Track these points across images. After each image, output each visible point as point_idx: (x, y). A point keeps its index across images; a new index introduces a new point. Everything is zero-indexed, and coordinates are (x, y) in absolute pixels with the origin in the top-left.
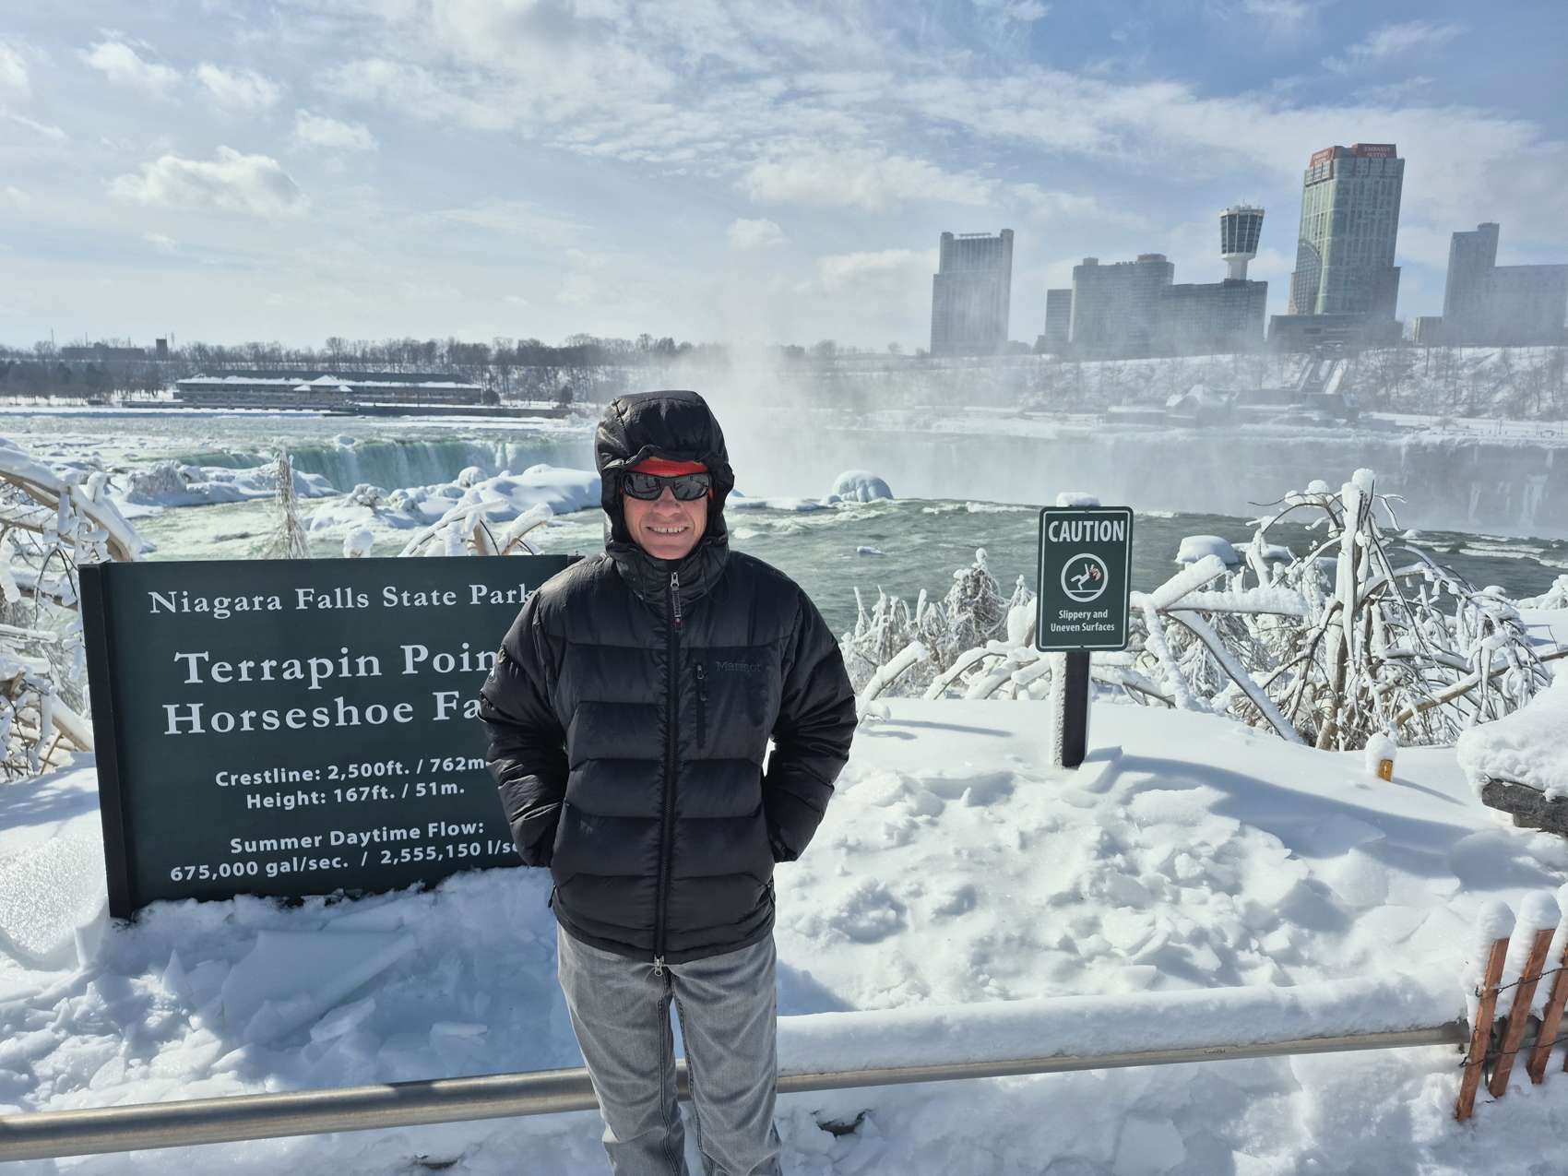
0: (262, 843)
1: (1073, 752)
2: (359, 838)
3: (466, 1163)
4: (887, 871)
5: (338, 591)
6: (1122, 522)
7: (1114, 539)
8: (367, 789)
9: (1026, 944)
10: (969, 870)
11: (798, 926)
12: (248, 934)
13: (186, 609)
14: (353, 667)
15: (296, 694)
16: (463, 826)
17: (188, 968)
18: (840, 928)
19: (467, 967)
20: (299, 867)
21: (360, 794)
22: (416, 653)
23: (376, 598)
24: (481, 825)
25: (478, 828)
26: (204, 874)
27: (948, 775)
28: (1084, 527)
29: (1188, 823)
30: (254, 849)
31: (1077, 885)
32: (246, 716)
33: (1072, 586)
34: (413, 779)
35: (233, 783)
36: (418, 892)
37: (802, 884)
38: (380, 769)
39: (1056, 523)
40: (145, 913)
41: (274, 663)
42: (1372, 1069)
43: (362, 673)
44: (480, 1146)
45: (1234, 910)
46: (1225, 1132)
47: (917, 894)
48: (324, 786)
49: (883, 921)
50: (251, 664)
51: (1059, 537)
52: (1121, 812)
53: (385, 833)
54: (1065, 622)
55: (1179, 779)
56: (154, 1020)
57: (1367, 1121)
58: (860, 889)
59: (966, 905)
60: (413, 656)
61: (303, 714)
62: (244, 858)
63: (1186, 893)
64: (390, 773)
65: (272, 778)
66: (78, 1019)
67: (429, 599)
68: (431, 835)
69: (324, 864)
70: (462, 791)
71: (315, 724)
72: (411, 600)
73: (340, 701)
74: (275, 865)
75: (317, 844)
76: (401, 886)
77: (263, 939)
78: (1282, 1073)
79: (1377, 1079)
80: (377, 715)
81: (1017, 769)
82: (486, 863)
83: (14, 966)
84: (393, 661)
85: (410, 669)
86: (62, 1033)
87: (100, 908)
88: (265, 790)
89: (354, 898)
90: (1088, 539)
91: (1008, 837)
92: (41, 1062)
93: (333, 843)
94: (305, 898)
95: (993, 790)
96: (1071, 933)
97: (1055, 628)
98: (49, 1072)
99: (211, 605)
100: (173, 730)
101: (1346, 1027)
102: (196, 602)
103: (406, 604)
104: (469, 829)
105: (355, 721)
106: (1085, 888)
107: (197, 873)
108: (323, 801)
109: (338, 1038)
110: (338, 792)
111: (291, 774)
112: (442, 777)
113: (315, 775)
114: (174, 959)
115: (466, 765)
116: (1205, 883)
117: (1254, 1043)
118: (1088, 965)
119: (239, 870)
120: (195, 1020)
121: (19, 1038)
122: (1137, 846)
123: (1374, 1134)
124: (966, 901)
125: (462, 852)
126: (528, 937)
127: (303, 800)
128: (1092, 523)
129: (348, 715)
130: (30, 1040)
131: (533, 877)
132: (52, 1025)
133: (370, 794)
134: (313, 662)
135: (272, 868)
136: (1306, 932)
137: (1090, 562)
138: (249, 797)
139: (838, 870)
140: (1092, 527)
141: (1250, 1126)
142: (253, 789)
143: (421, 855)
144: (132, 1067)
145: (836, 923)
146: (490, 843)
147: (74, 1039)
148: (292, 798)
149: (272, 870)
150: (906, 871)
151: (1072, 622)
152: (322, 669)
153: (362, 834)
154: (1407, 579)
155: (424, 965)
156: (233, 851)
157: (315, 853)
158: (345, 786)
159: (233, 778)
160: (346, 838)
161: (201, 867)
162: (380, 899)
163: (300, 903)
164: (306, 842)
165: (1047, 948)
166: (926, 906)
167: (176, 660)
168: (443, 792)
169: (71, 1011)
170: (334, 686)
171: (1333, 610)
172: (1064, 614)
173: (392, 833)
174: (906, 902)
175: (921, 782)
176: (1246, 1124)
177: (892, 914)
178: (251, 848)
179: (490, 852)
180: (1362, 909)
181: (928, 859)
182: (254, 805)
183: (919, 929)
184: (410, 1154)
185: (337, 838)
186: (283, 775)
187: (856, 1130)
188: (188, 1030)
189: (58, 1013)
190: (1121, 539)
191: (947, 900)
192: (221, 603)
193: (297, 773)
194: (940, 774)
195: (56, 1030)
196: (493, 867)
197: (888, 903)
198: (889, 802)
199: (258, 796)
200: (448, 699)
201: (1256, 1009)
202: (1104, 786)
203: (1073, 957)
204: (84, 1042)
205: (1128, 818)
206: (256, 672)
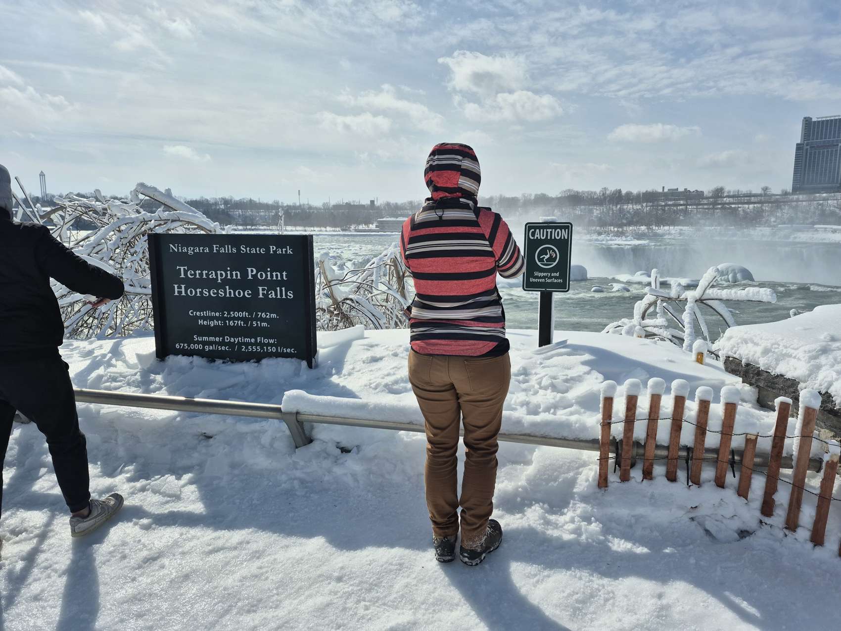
0: (203, 338)
5: (227, 246)
6: (567, 230)
7: (563, 238)
8: (237, 322)
12: (194, 368)
13: (180, 251)
14: (232, 275)
15: (211, 284)
16: (270, 340)
17: (170, 374)
20: (215, 348)
21: (234, 323)
22: (252, 271)
23: (239, 250)
24: (276, 340)
26: (186, 347)
28: (547, 232)
29: (567, 368)
30: (201, 340)
32: (198, 290)
33: (541, 260)
34: (252, 320)
35: (195, 315)
36: (253, 362)
38: (241, 314)
39: (533, 230)
40: (167, 358)
41: (206, 272)
42: (568, 461)
43: (234, 277)
44: (222, 432)
48: (223, 319)
51: (534, 237)
53: (243, 339)
54: (537, 277)
61: (216, 291)
62: (198, 342)
63: (541, 391)
64: (244, 316)
65: (206, 314)
66: (131, 382)
67: (256, 251)
68: (258, 342)
70: (268, 326)
71: (220, 295)
73: (227, 287)
74: (207, 347)
75: (221, 341)
76: (248, 360)
80: (240, 293)
82: (277, 355)
84: (245, 274)
85: (250, 277)
88: (204, 318)
89: (232, 362)
90: (549, 238)
93: (226, 340)
94: (216, 360)
97: (532, 280)
99: (188, 250)
100: (176, 294)
102: (183, 248)
103: (248, 252)
105: (232, 296)
108: (223, 325)
110: (227, 321)
112: (262, 320)
113: (220, 314)
114: (168, 372)
115: (270, 316)
116: (551, 388)
119: (196, 347)
123: (555, 485)
125: (269, 350)
127: (216, 323)
128: (551, 230)
129: (230, 293)
131: (293, 362)
134: (219, 272)
137: (550, 249)
138: (199, 320)
142: (201, 318)
143: (255, 349)
145: (386, 386)
146: (279, 347)
148: (213, 322)
151: (540, 278)
152: (222, 275)
153: (235, 339)
156: (195, 340)
157: (220, 344)
158: (230, 319)
160: (230, 339)
161: (185, 344)
164: (217, 339)
167: (177, 269)
168: (262, 326)
170: (225, 282)
172: (536, 274)
179: (279, 351)
182: (201, 323)
186: (210, 313)
189: (126, 379)
190: (566, 238)
192: (191, 249)
193: (214, 313)
195: (124, 383)
196: (280, 357)
199: (202, 320)
200: (263, 290)
206: (201, 275)
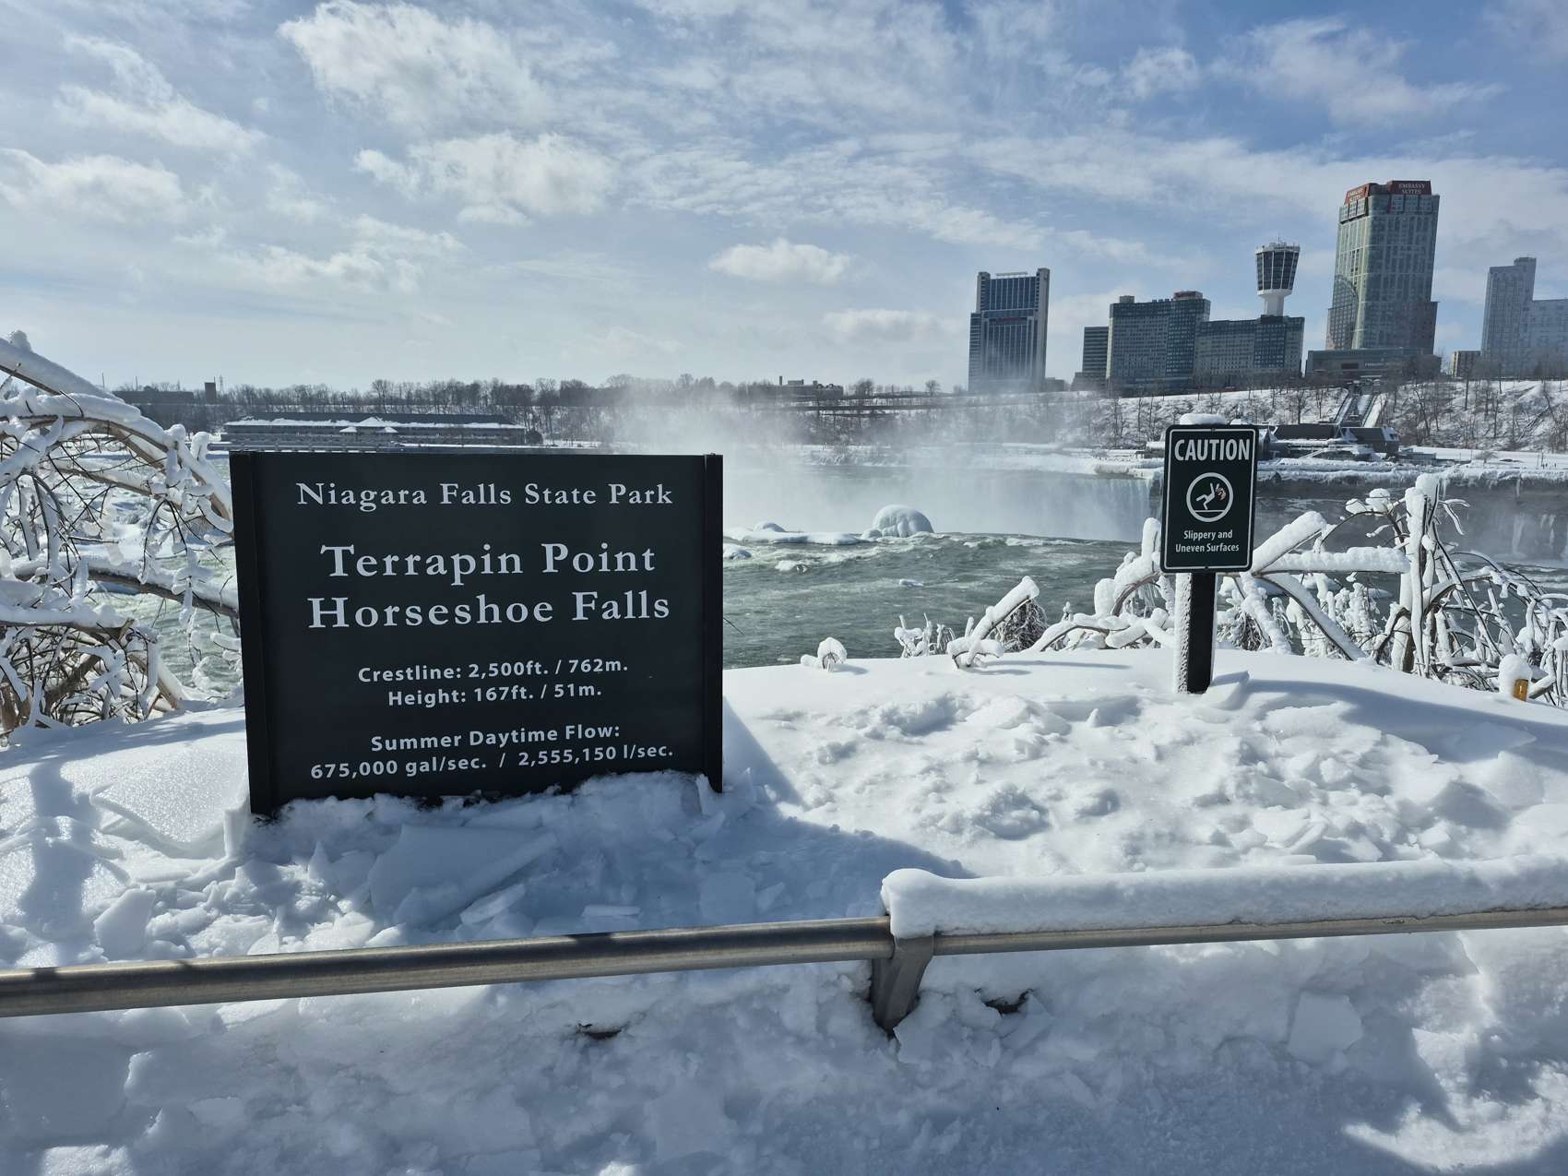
0: (402, 741)
1: (1198, 677)
2: (498, 739)
3: (630, 1031)
4: (1024, 778)
5: (482, 486)
6: (1248, 441)
7: (1240, 458)
8: (507, 689)
9: (1176, 839)
10: (1108, 778)
11: (939, 824)
12: (390, 830)
13: (333, 501)
14: (495, 564)
15: (438, 590)
16: (599, 729)
17: (333, 857)
18: (984, 826)
19: (609, 865)
20: (438, 766)
21: (500, 693)
22: (557, 552)
23: (519, 495)
24: (617, 728)
25: (614, 731)
26: (344, 772)
27: (1072, 698)
28: (1210, 446)
29: (1327, 735)
30: (394, 747)
31: (1222, 787)
32: (389, 611)
33: (1197, 506)
34: (552, 680)
35: (376, 679)
36: (555, 794)
37: (937, 789)
38: (519, 668)
39: (1182, 441)
40: (285, 810)
41: (418, 558)
42: (1550, 951)
43: (504, 570)
44: (644, 1014)
45: (1387, 809)
46: (1402, 1010)
47: (1057, 798)
48: (465, 684)
49: (1026, 820)
50: (396, 558)
51: (1185, 457)
52: (1257, 726)
53: (523, 734)
54: (1190, 542)
55: (1312, 697)
56: (303, 903)
57: (1549, 1000)
58: (999, 791)
59: (1109, 806)
60: (553, 554)
61: (445, 611)
62: (384, 756)
63: (1333, 796)
64: (529, 673)
65: (413, 675)
66: (227, 900)
67: (570, 497)
68: (568, 737)
69: (463, 764)
70: (599, 693)
71: (457, 621)
72: (552, 497)
73: (482, 598)
74: (414, 765)
75: (456, 744)
76: (538, 789)
77: (405, 831)
78: (1454, 955)
79: (1555, 961)
80: (519, 613)
81: (1142, 694)
82: (621, 767)
83: (159, 856)
84: (534, 559)
85: (550, 568)
86: (214, 913)
87: (244, 800)
88: (407, 687)
89: (492, 800)
90: (1213, 458)
91: (1144, 751)
92: (194, 937)
93: (472, 743)
94: (445, 798)
95: (1119, 712)
96: (1222, 829)
97: (1180, 548)
98: (205, 945)
99: (358, 498)
100: (317, 623)
101: (1528, 900)
102: (343, 494)
103: (547, 501)
104: (605, 732)
105: (496, 619)
106: (1231, 790)
107: (337, 771)
108: (463, 700)
109: (491, 918)
110: (478, 691)
111: (432, 671)
112: (581, 678)
113: (456, 673)
114: (318, 849)
115: (603, 666)
116: (1353, 785)
117: (1432, 915)
118: (1242, 856)
119: (378, 768)
120: (344, 905)
121: (173, 915)
122: (1278, 755)
123: (1558, 1012)
124: (1108, 804)
125: (598, 756)
126: (667, 836)
127: (444, 697)
128: (1218, 441)
129: (489, 613)
130: (183, 917)
131: (669, 782)
132: (202, 905)
133: (510, 694)
134: (456, 558)
135: (411, 767)
136: (1463, 828)
137: (1216, 481)
138: (391, 694)
139: (972, 778)
140: (1218, 446)
141: (1428, 1005)
142: (395, 686)
143: (558, 758)
144: (286, 943)
145: (979, 820)
146: (626, 747)
147: (225, 918)
148: (433, 696)
149: (412, 769)
150: (1043, 780)
151: (1197, 543)
152: (464, 565)
153: (501, 735)
154: (1473, 583)
155: (566, 860)
156: (374, 749)
157: (453, 753)
158: (485, 684)
159: (376, 674)
160: (485, 738)
161: (342, 765)
162: (518, 801)
163: (440, 803)
164: (446, 741)
165: (1199, 843)
166: (1069, 807)
167: (322, 552)
168: (581, 694)
169: (219, 894)
170: (476, 583)
171: (1398, 616)
172: (1189, 535)
173: (530, 734)
174: (1047, 805)
175: (1044, 705)
176: (1423, 1004)
177: (1035, 814)
178: (391, 746)
179: (626, 756)
180: (1518, 808)
181: (1064, 769)
182: (395, 702)
183: (1063, 826)
184: (574, 1022)
185: (476, 738)
186: (425, 672)
187: (1019, 1009)
188: (337, 915)
189: (208, 894)
190: (1247, 458)
191: (1089, 802)
192: (368, 496)
193: (438, 671)
194: (1064, 698)
195: (208, 909)
196: (629, 771)
197: (1030, 806)
198: (1014, 725)
199: (399, 693)
200: (587, 599)
201: (1430, 882)
202: (1237, 703)
203: (1227, 851)
204: (237, 921)
205: (1265, 731)
206: (400, 567)
